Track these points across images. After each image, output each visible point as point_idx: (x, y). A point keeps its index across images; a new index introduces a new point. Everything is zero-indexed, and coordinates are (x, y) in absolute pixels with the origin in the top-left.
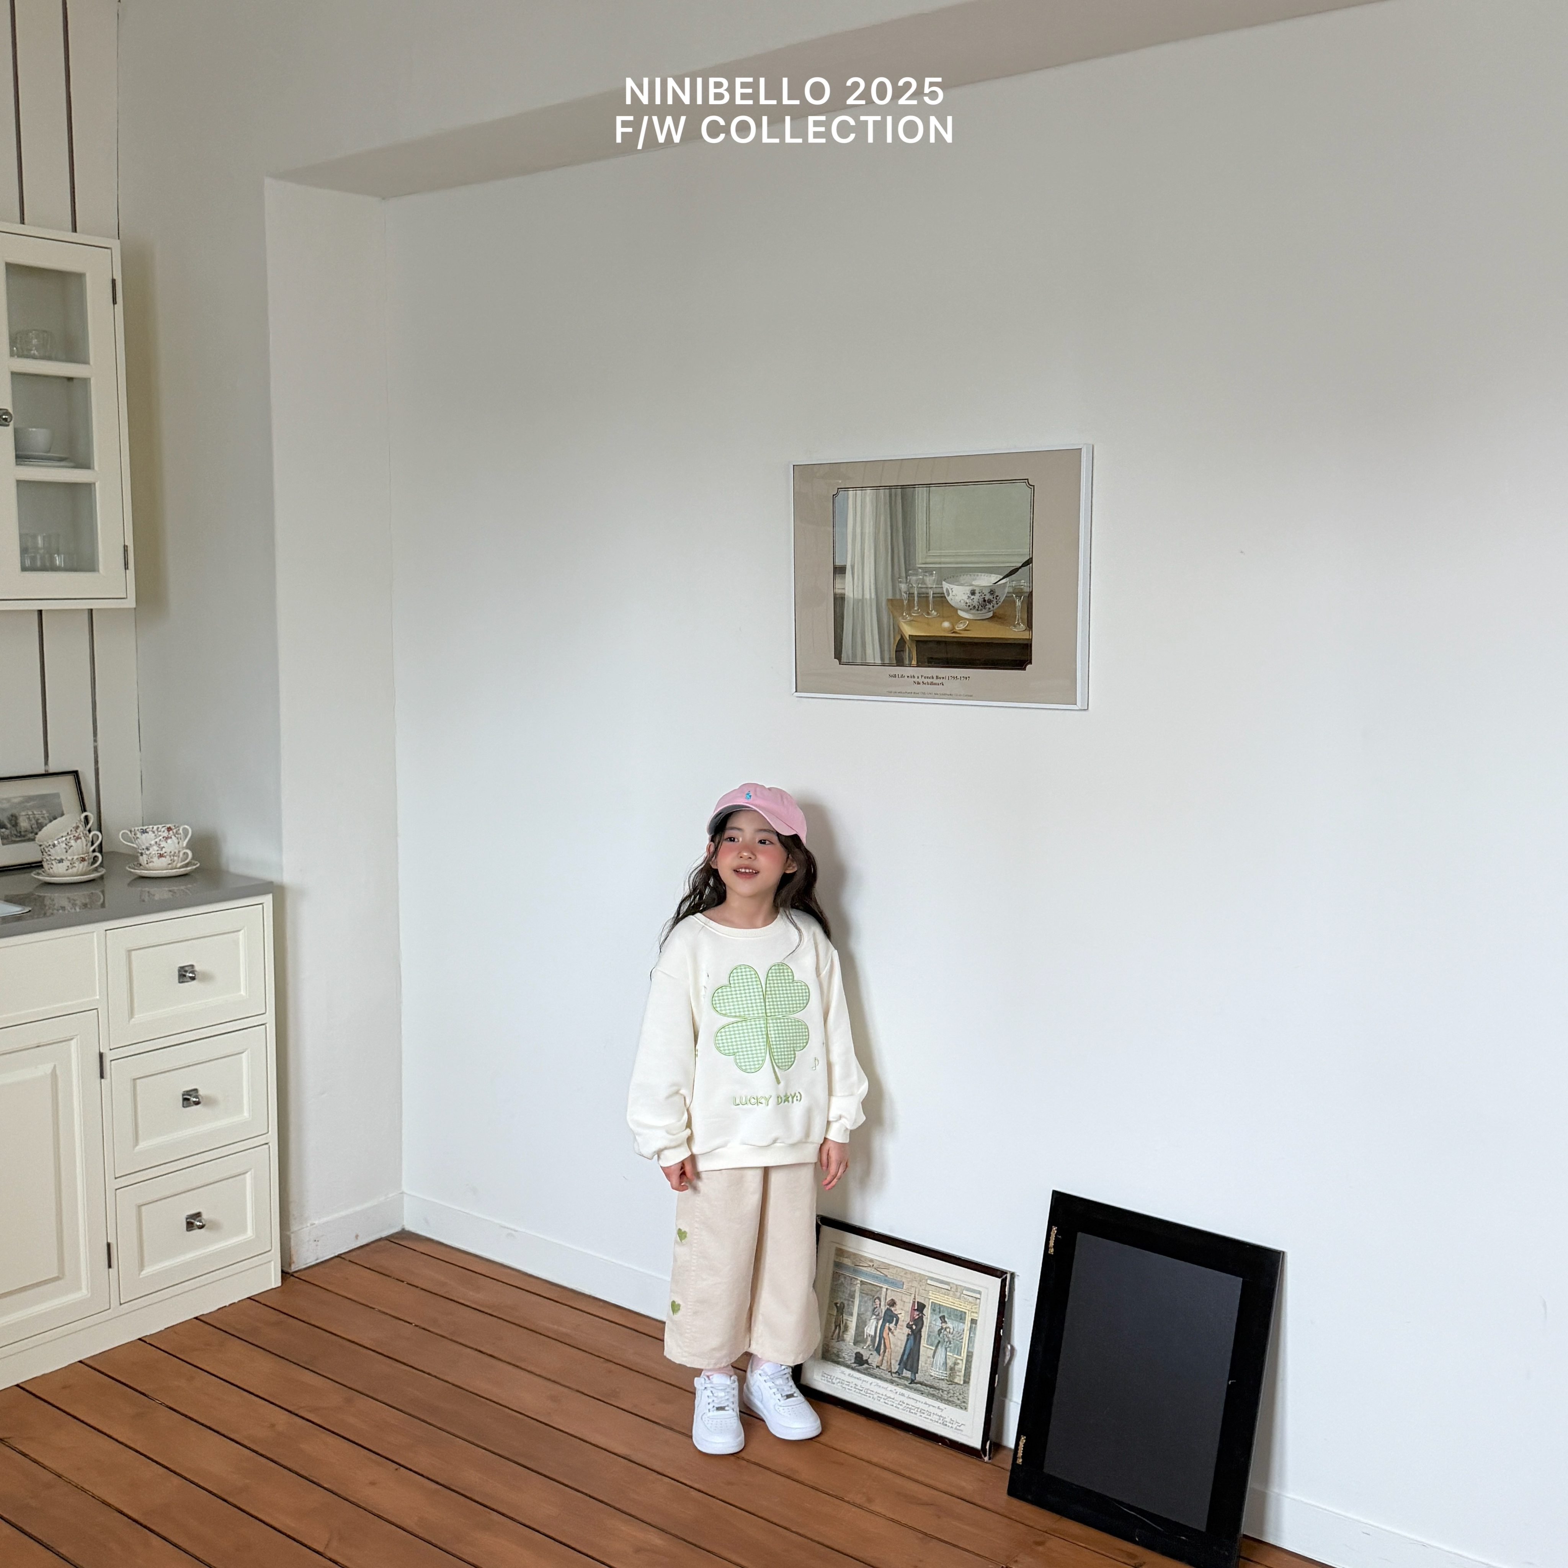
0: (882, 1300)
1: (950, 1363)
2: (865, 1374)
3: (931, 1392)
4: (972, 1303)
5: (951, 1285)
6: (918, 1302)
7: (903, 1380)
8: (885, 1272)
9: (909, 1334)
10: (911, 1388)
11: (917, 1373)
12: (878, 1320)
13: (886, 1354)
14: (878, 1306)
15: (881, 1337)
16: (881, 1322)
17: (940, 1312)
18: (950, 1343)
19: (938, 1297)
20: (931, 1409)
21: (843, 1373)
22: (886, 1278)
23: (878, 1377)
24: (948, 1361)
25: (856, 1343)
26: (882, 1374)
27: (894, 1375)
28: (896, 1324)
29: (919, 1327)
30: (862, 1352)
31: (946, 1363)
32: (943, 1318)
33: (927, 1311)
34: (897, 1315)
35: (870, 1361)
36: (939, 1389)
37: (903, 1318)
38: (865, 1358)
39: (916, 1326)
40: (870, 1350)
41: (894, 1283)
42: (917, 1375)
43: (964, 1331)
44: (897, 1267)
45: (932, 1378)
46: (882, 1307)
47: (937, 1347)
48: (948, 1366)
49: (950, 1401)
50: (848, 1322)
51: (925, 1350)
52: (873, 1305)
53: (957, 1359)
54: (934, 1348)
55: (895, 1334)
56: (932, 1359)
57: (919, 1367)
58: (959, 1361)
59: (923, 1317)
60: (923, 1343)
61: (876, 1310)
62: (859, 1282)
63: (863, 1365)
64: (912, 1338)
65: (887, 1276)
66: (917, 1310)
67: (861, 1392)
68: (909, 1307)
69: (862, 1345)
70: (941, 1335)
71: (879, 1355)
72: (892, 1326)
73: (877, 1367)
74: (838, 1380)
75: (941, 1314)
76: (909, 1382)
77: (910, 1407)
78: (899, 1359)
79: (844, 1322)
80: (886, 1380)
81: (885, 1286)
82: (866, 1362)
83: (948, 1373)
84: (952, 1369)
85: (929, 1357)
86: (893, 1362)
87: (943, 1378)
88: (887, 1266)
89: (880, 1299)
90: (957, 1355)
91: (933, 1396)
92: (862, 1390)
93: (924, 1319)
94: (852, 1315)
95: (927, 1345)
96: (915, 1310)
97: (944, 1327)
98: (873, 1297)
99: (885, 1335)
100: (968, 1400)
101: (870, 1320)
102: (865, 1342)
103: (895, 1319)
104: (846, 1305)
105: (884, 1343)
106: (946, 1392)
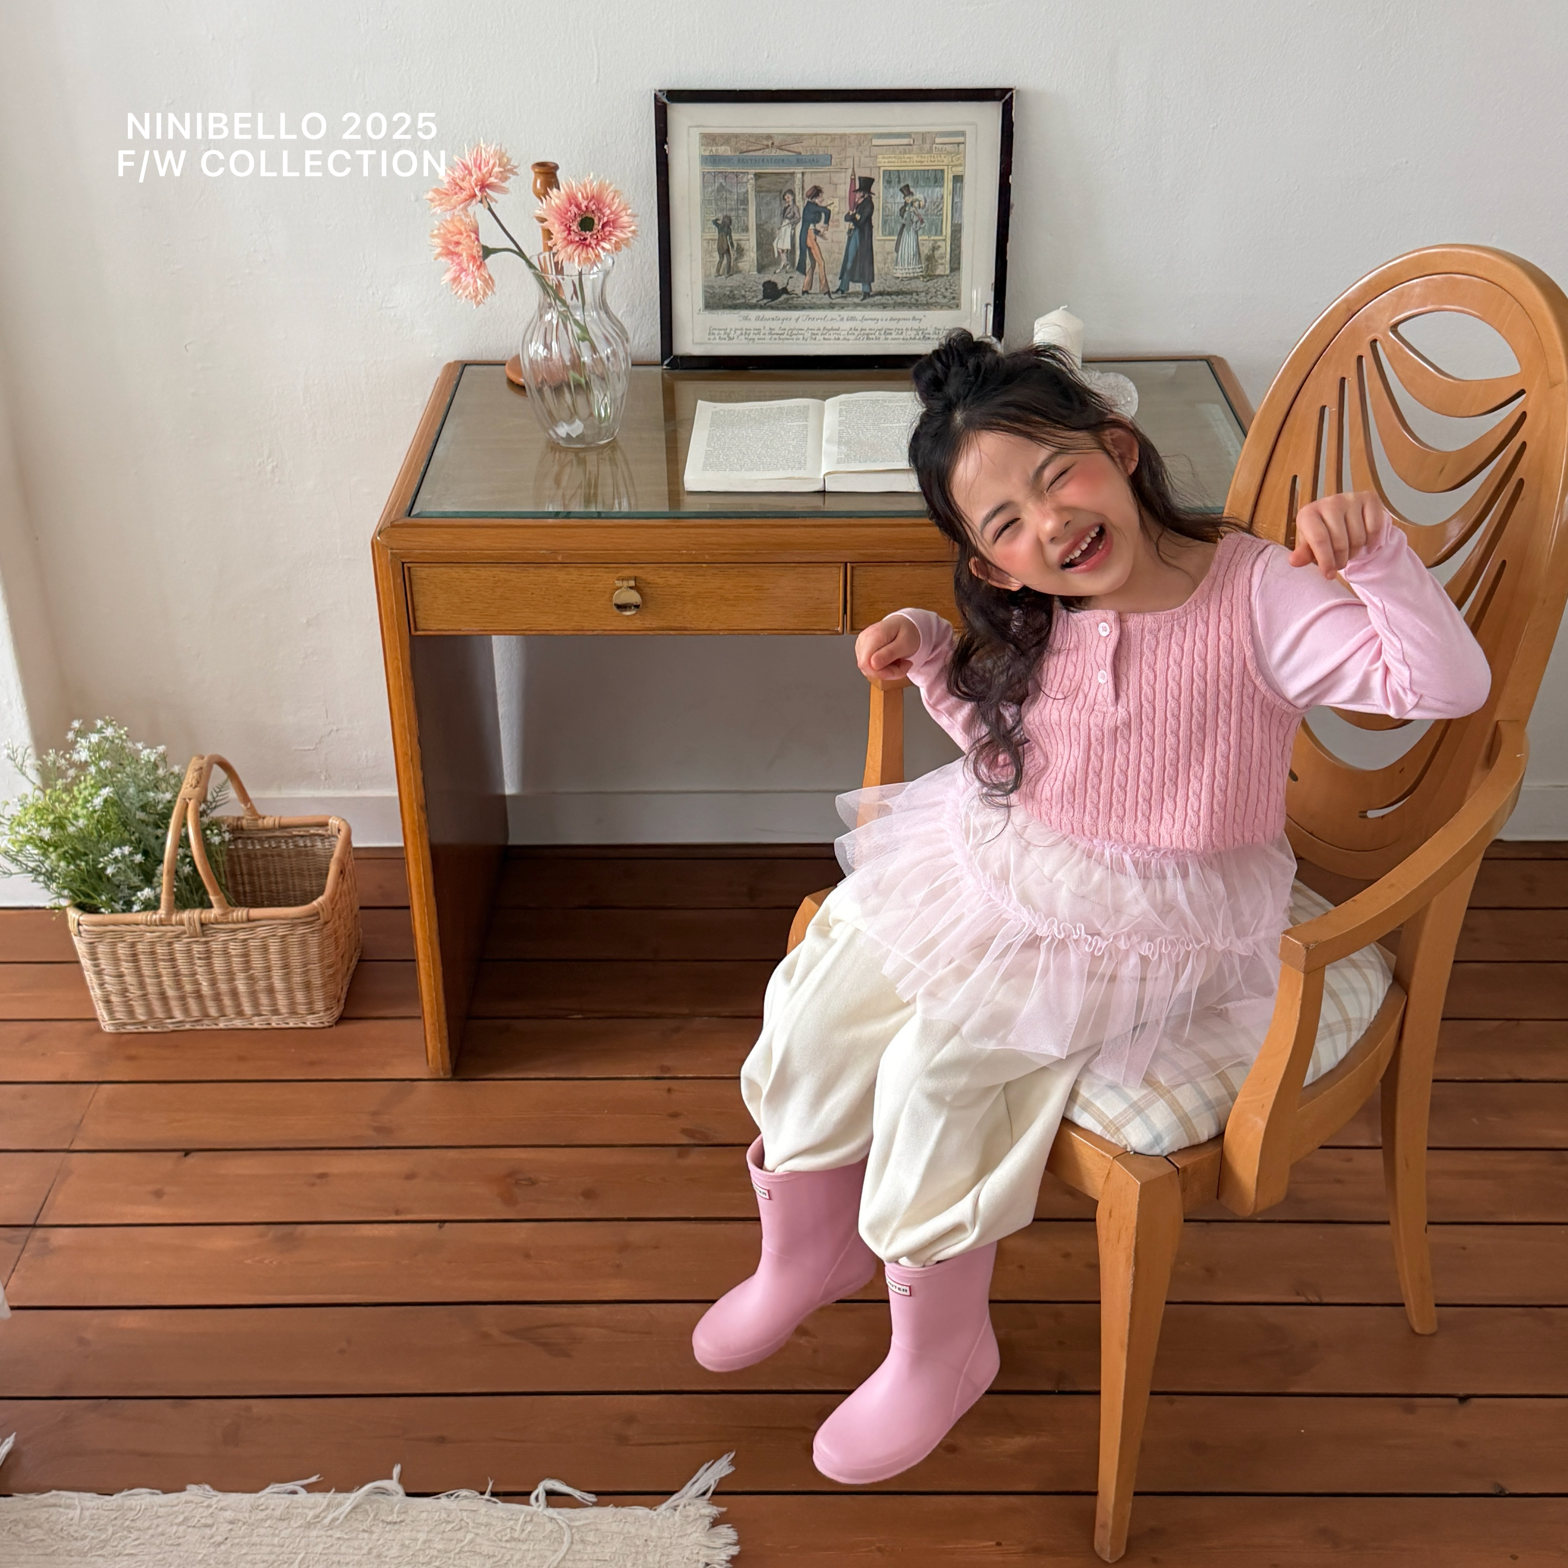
0: (797, 192)
1: (925, 250)
2: (784, 309)
3: (900, 301)
4: (951, 153)
5: (913, 136)
6: (860, 178)
7: (850, 299)
8: (796, 147)
9: (850, 230)
10: (865, 306)
11: (873, 281)
12: (794, 225)
13: (817, 270)
14: (791, 203)
15: (804, 247)
16: (799, 227)
17: (899, 182)
18: (922, 222)
19: (893, 160)
20: (902, 325)
21: (746, 318)
22: (800, 157)
23: (807, 306)
24: (921, 248)
25: (761, 268)
26: (814, 300)
27: (833, 296)
28: (827, 221)
29: (866, 214)
30: (774, 278)
31: (918, 253)
32: (906, 191)
33: (878, 188)
34: (825, 208)
35: (789, 289)
36: (911, 293)
37: (836, 209)
38: (780, 287)
39: (859, 213)
40: (787, 272)
41: (814, 161)
42: (872, 284)
43: (942, 197)
44: (816, 135)
45: (897, 281)
46: (797, 204)
47: (901, 233)
48: (923, 257)
49: (931, 304)
50: (743, 242)
51: (882, 242)
52: (781, 204)
53: (935, 241)
54: (896, 238)
55: (827, 236)
56: (895, 254)
57: (876, 272)
58: (939, 243)
59: (871, 198)
60: (878, 235)
61: (788, 210)
62: (752, 176)
63: (779, 296)
64: (857, 232)
65: (800, 153)
66: (860, 190)
67: (782, 337)
68: (844, 189)
69: (772, 269)
70: (905, 215)
71: (805, 274)
72: (820, 226)
73: (804, 292)
74: (739, 332)
75: (902, 185)
76: (862, 297)
77: (867, 332)
78: (839, 270)
79: (735, 245)
80: (821, 307)
81: (798, 170)
82: (785, 291)
83: (923, 266)
84: (930, 258)
85: (888, 253)
86: (830, 278)
87: (916, 275)
88: (798, 138)
89: (792, 192)
90: (936, 234)
91: (902, 305)
92: (783, 334)
93: (874, 200)
94: (746, 229)
95: (883, 235)
96: (857, 191)
97: (909, 202)
98: (781, 192)
99: (810, 243)
100: (960, 294)
101: (779, 229)
102: (777, 262)
103: (823, 215)
104: (733, 218)
105: (811, 255)
106: (924, 294)
